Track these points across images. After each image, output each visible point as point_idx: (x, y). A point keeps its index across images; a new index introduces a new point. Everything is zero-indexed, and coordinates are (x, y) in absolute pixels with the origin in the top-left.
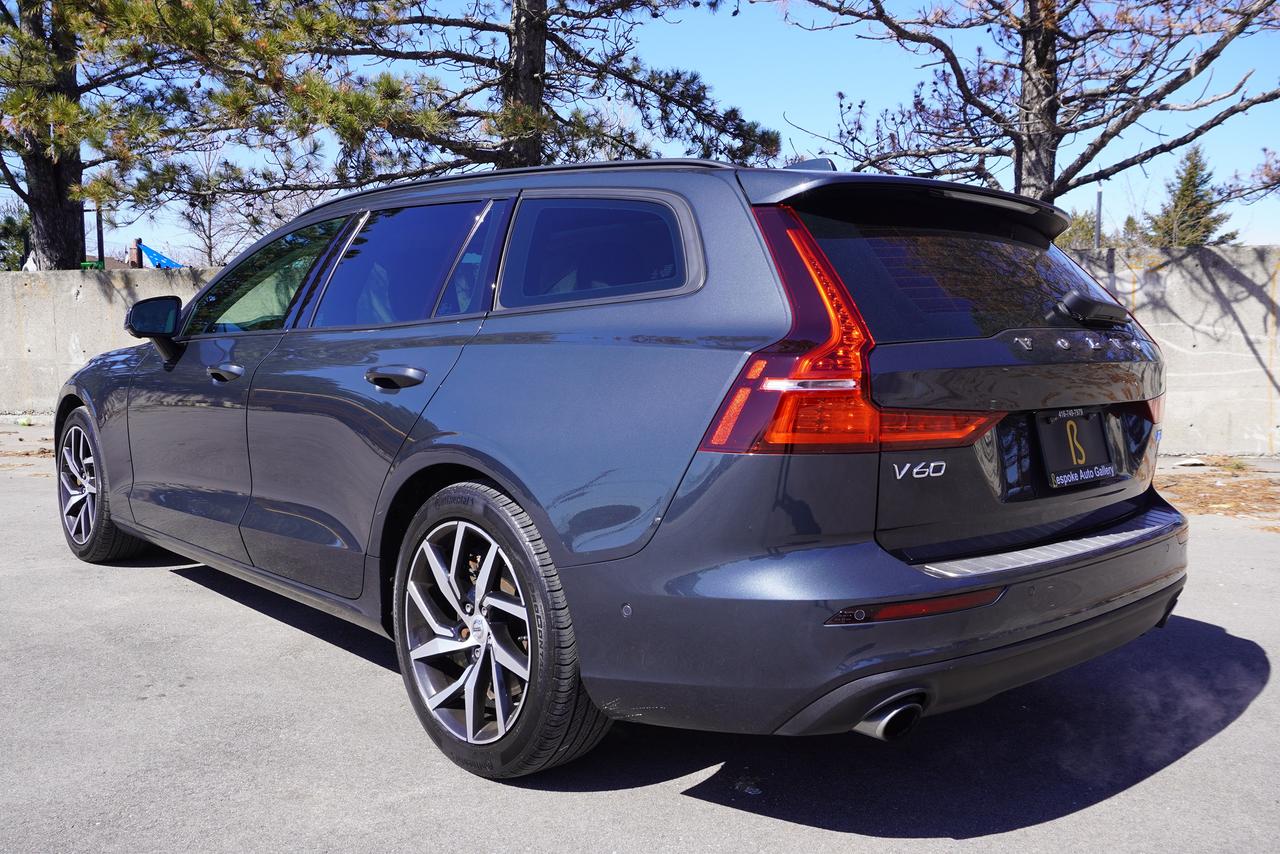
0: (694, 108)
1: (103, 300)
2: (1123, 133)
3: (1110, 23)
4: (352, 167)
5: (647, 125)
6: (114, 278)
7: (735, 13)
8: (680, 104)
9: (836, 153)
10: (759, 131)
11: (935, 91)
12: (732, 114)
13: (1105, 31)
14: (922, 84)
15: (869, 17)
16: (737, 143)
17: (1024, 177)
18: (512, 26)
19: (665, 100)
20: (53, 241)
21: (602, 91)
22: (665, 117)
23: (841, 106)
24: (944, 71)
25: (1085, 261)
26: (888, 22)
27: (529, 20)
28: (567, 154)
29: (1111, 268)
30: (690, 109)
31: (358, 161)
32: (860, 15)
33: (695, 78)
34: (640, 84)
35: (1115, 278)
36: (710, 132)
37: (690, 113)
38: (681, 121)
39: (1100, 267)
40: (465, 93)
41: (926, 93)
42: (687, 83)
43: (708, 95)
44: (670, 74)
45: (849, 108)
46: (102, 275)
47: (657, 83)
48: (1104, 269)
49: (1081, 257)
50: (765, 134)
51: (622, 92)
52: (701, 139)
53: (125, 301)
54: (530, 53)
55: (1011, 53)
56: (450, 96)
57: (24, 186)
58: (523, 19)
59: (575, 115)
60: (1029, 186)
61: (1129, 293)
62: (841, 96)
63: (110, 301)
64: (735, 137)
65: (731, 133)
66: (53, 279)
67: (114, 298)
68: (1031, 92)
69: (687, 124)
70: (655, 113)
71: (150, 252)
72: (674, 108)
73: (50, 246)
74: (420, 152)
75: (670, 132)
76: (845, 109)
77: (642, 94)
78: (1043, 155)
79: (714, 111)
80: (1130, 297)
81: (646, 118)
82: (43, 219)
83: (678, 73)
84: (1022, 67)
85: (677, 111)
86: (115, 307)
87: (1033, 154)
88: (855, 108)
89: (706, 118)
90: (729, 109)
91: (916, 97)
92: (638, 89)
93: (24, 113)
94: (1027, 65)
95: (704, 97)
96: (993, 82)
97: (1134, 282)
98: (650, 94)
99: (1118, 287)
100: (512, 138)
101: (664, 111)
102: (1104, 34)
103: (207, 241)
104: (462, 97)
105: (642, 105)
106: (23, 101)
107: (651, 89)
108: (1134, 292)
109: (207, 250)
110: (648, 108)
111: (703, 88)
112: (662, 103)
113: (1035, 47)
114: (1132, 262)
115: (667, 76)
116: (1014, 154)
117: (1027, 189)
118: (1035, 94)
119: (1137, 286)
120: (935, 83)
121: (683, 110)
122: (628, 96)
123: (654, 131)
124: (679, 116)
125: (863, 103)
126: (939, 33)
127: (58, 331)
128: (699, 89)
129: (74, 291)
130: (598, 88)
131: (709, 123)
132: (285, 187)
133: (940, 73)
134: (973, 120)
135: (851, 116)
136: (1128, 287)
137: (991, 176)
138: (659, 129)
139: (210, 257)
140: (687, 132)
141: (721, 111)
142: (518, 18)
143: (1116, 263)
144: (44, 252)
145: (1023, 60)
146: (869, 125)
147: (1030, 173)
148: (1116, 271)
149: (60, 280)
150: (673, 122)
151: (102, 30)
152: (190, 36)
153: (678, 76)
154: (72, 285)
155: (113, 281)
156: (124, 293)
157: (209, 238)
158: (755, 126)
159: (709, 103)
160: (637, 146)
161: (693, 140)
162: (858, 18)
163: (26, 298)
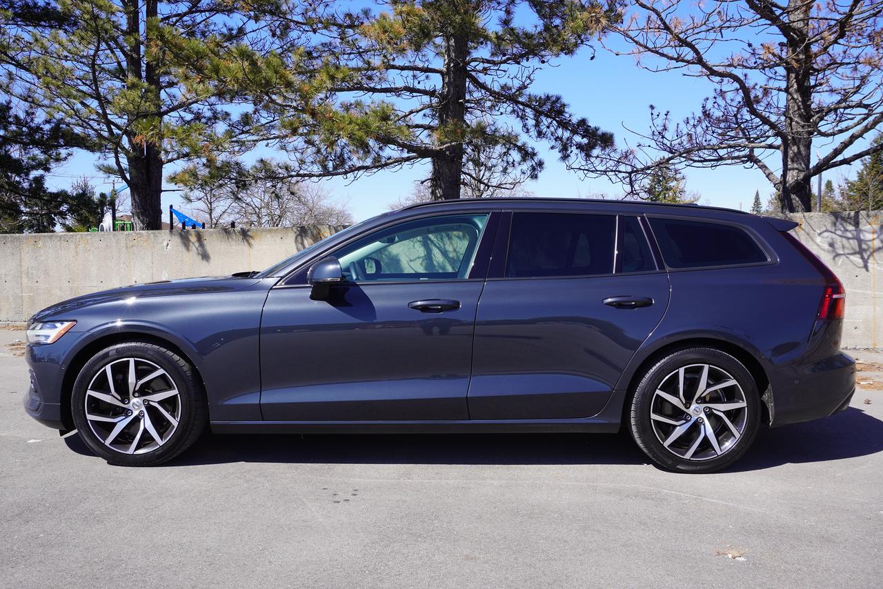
0: (557, 119)
1: (183, 249)
2: (865, 135)
3: (841, 58)
4: (331, 160)
5: (525, 130)
6: (191, 235)
7: (592, 58)
8: (547, 116)
9: (649, 146)
10: (599, 132)
11: (714, 103)
12: (583, 122)
13: (837, 64)
14: (707, 99)
15: (693, 63)
16: (585, 141)
17: (789, 163)
18: (445, 70)
19: (538, 114)
20: (145, 211)
21: (497, 108)
22: (537, 125)
23: (652, 114)
24: (721, 90)
25: (839, 220)
26: (704, 65)
27: (456, 65)
28: (473, 150)
29: (857, 224)
30: (554, 119)
31: (335, 156)
32: (688, 62)
33: (558, 99)
34: (522, 104)
35: (861, 231)
36: (567, 134)
37: (554, 122)
38: (548, 127)
39: (850, 223)
40: (411, 112)
41: (709, 105)
42: (554, 102)
43: (566, 110)
44: (543, 97)
45: (658, 115)
46: (183, 233)
47: (534, 103)
48: (853, 225)
49: (836, 217)
50: (604, 134)
51: (510, 109)
52: (561, 139)
53: (197, 249)
54: (456, 86)
55: (771, 78)
56: (401, 114)
57: (128, 176)
58: (452, 65)
59: (479, 124)
60: (793, 169)
61: (870, 241)
62: (652, 107)
63: (188, 249)
64: (583, 137)
65: (581, 134)
66: (152, 235)
67: (190, 248)
68: (793, 107)
69: (552, 129)
70: (531, 122)
71: (178, 214)
72: (544, 118)
73: (143, 214)
74: (377, 149)
75: (540, 134)
76: (655, 116)
77: (524, 111)
78: (802, 149)
79: (570, 120)
80: (869, 243)
81: (525, 126)
82: (139, 196)
83: (548, 96)
84: (787, 90)
85: (545, 121)
86: (191, 253)
87: (795, 148)
88: (662, 116)
89: (564, 125)
90: (580, 119)
91: (703, 107)
92: (521, 107)
93: (152, 132)
94: (791, 90)
95: (564, 112)
96: (756, 97)
97: (873, 233)
98: (528, 110)
99: (862, 237)
100: (453, 143)
101: (537, 121)
102: (836, 65)
103: (209, 205)
104: (409, 115)
105: (523, 118)
106: (152, 125)
107: (530, 107)
108: (874, 239)
109: (208, 211)
110: (527, 119)
111: (564, 105)
112: (535, 116)
113: (796, 78)
114: (871, 220)
115: (540, 98)
116: (782, 148)
117: (792, 171)
118: (796, 108)
119: (875, 236)
120: (715, 98)
121: (549, 120)
122: (513, 111)
123: (530, 134)
124: (547, 124)
125: (668, 112)
126: (738, 72)
127: (155, 269)
128: (561, 107)
129: (165, 244)
130: (494, 107)
131: (567, 129)
132: (298, 175)
133: (718, 91)
134: (742, 123)
135: (659, 122)
136: (869, 236)
137: (760, 161)
138: (533, 132)
139: (211, 216)
140: (552, 134)
141: (575, 120)
142: (448, 64)
143: (861, 221)
144: (139, 218)
145: (787, 85)
146: (672, 128)
147: (793, 161)
148: (860, 226)
149: (156, 236)
150: (542, 127)
151: (199, 80)
152: (261, 84)
153: (548, 98)
154: (164, 240)
155: (190, 237)
156: (197, 244)
157: (211, 203)
158: (597, 129)
159: (567, 115)
160: (519, 144)
161: (556, 140)
162: (686, 64)
163: (134, 248)
